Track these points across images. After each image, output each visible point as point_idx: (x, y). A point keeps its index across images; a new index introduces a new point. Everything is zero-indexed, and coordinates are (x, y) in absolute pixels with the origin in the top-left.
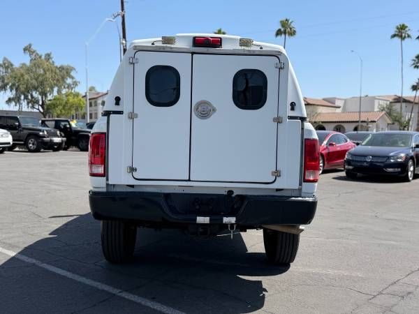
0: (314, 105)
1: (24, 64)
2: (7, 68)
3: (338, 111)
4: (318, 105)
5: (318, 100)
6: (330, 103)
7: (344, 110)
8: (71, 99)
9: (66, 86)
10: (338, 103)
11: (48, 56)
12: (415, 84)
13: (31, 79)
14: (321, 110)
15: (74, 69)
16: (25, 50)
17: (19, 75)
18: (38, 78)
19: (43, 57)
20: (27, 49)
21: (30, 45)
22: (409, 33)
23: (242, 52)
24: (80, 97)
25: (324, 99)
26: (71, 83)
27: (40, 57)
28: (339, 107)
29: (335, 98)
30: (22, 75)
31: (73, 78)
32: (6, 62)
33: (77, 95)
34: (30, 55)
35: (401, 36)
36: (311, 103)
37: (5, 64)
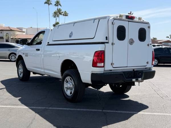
0: (14, 30)
3: (24, 33)
4: (16, 31)
5: (15, 28)
6: (20, 30)
7: (27, 34)
10: (24, 30)
12: (54, 24)
14: (17, 33)
22: (51, 2)
25: (17, 28)
28: (24, 32)
29: (22, 28)
35: (48, 3)
36: (13, 29)
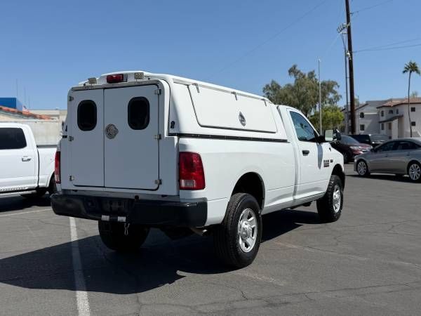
1: (289, 85)
2: (275, 90)
8: (329, 114)
9: (327, 101)
11: (312, 74)
13: (294, 98)
15: (337, 84)
16: (290, 71)
17: (284, 95)
18: (300, 96)
19: (307, 76)
20: (293, 71)
21: (295, 67)
23: (137, 84)
24: (338, 111)
26: (333, 98)
27: (304, 77)
30: (286, 95)
31: (334, 92)
32: (274, 85)
33: (335, 109)
34: (295, 76)
37: (273, 87)
